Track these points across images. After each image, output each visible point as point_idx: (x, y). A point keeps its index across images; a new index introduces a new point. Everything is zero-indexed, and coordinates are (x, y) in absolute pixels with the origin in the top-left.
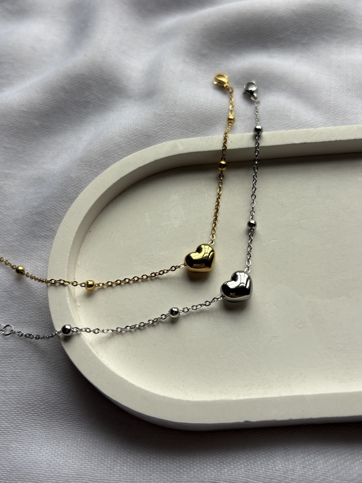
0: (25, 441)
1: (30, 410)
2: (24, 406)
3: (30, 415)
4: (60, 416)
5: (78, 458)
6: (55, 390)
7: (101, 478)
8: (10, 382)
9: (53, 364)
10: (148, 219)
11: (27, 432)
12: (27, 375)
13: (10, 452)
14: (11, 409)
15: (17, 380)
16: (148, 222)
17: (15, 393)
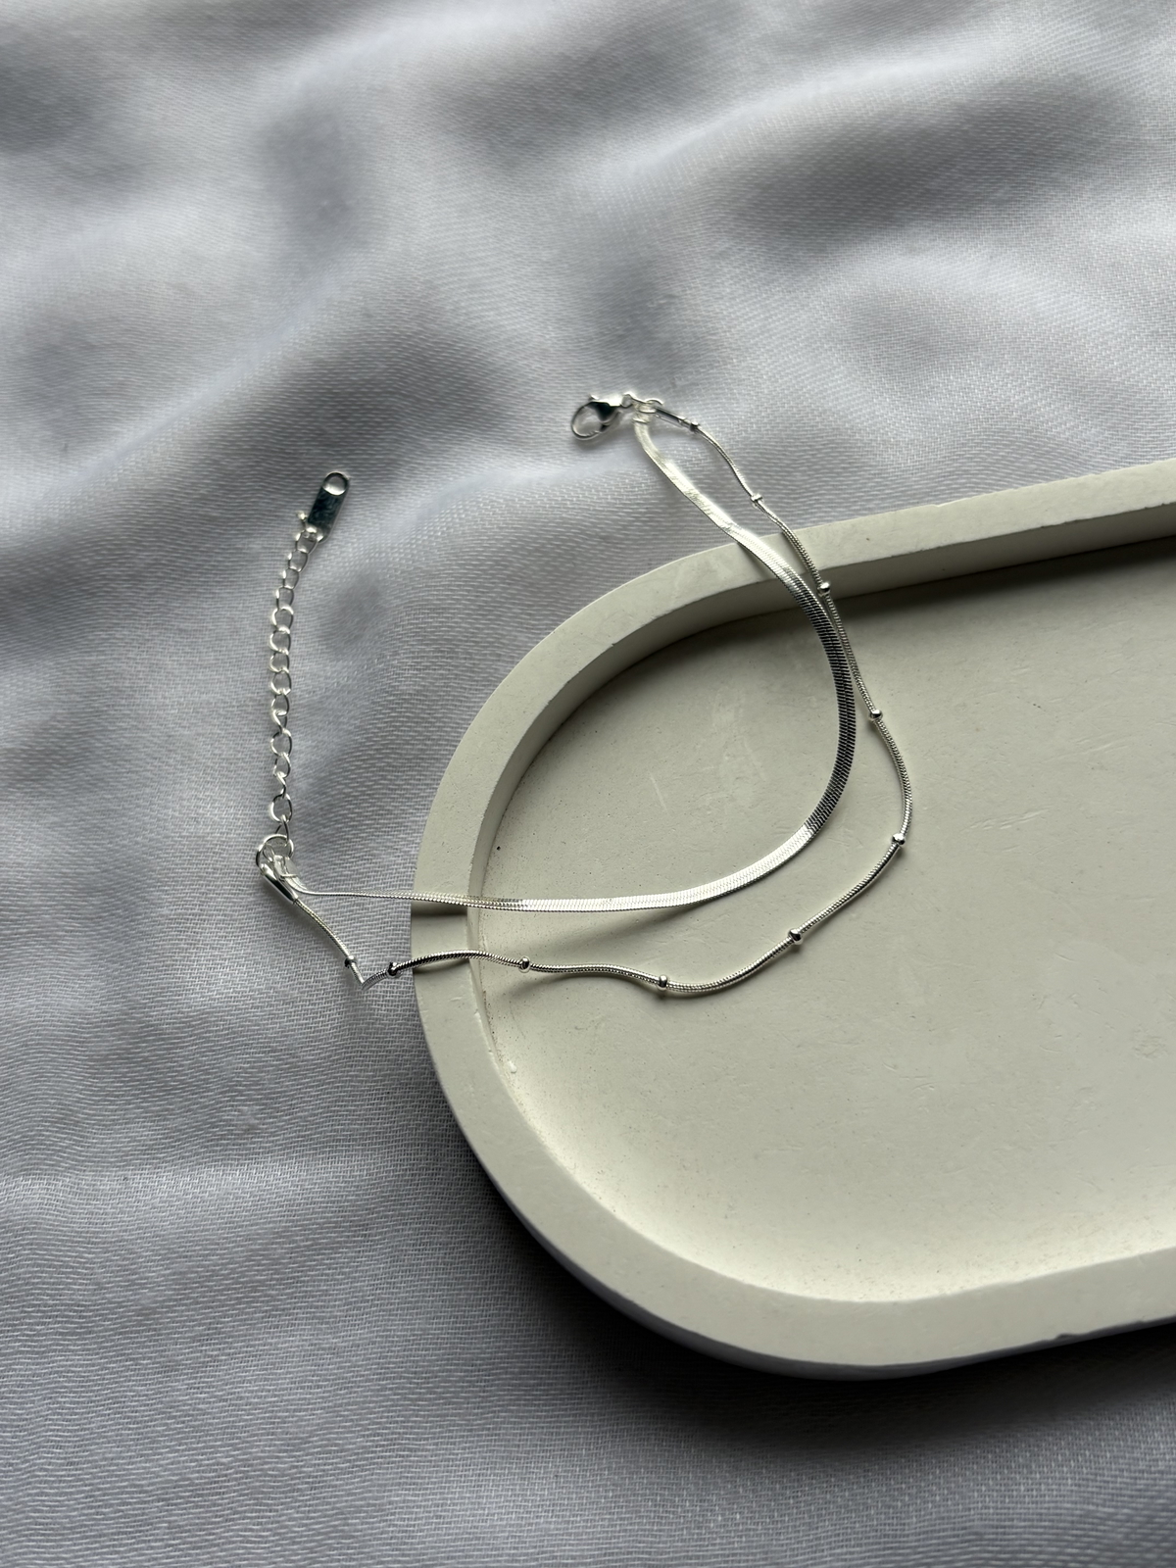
0: (427, 1480)
1: (423, 1391)
2: (403, 1383)
3: (425, 1405)
5: (595, 1506)
6: (485, 1321)
7: (678, 1555)
8: (345, 1321)
9: (462, 1249)
10: (658, 791)
11: (424, 1453)
12: (393, 1293)
13: (389, 1518)
14: (367, 1396)
15: (366, 1310)
16: (661, 798)
17: (368, 1349)
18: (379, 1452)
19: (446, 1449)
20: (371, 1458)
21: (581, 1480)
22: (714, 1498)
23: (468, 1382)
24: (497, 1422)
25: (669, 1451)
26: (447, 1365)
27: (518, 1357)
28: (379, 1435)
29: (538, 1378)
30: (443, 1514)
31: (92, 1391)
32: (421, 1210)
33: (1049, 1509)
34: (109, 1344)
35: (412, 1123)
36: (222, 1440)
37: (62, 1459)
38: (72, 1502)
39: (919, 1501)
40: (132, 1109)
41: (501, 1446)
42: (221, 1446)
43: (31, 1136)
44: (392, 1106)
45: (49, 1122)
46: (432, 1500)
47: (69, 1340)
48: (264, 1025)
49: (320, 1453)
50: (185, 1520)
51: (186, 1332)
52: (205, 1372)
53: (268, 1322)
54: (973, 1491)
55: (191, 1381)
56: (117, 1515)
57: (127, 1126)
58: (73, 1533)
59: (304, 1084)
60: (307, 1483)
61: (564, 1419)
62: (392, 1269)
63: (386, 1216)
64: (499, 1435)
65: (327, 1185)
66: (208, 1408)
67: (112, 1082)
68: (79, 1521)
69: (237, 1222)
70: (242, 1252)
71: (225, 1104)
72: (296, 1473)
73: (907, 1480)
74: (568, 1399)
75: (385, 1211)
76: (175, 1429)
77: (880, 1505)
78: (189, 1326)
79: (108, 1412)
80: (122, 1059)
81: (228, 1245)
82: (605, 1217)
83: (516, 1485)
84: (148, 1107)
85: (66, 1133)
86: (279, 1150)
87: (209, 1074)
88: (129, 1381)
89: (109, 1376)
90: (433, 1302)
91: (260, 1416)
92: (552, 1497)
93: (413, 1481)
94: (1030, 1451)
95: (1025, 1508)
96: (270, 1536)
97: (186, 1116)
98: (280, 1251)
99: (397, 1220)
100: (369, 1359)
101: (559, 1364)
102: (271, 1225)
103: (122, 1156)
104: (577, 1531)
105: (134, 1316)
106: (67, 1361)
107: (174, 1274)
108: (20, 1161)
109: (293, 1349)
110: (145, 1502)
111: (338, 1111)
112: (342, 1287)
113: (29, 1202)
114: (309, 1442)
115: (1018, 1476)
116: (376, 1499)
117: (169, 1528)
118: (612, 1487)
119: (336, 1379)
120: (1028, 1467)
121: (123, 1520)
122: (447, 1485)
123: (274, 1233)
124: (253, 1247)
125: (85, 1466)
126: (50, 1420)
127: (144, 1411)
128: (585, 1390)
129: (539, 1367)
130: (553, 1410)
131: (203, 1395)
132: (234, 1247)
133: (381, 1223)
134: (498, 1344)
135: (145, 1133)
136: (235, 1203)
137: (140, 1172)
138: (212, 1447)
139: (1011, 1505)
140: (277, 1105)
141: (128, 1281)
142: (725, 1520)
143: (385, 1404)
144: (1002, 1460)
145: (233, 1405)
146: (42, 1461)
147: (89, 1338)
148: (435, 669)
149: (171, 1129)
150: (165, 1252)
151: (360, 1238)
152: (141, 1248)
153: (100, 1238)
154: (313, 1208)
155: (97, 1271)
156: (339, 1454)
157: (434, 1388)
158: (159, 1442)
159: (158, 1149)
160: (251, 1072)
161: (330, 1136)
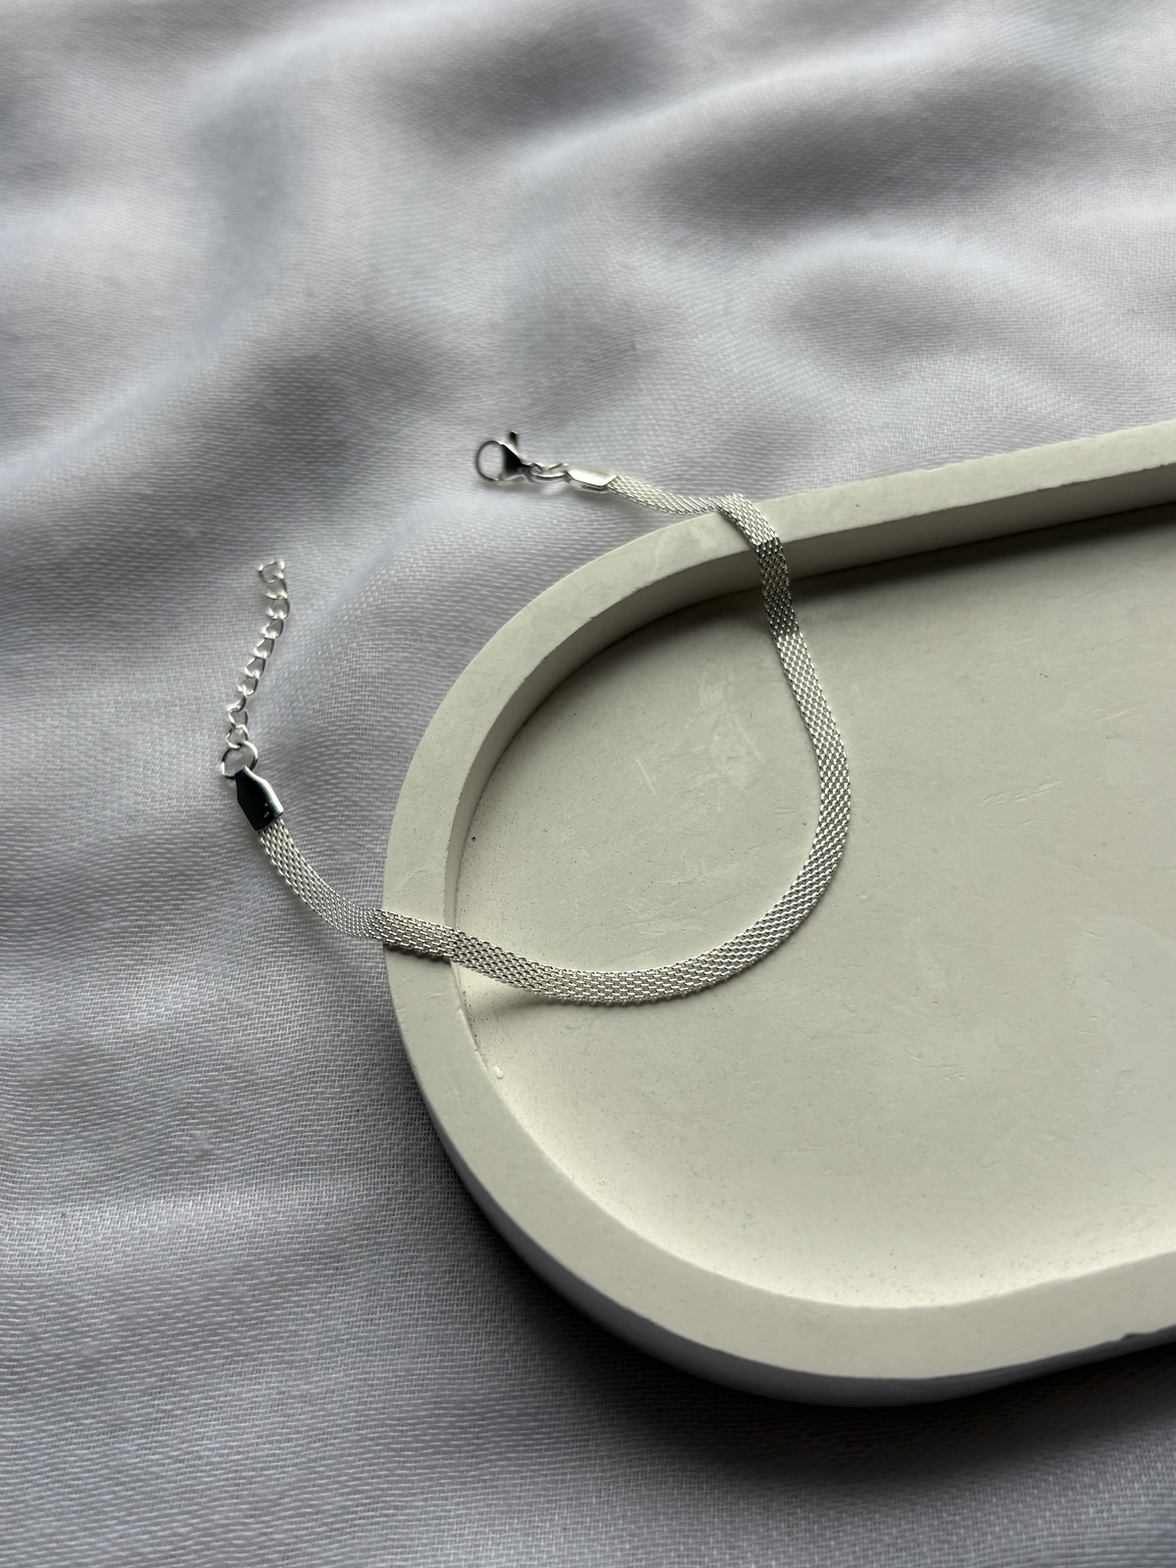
0: (416, 1542)
1: (408, 1439)
2: (386, 1431)
3: (411, 1456)
4: (509, 1441)
8: (317, 1365)
9: (447, 1280)
10: (645, 774)
11: (412, 1511)
12: (370, 1331)
14: (345, 1449)
15: (341, 1351)
16: (649, 781)
17: (344, 1395)
18: (361, 1511)
19: (438, 1506)
20: (352, 1519)
21: (592, 1532)
22: (745, 1544)
23: (459, 1427)
24: (494, 1473)
25: (690, 1494)
26: (435, 1409)
27: (514, 1397)
28: (360, 1492)
31: (26, 1458)
32: (399, 1238)
33: (1123, 1531)
34: (46, 1403)
35: (385, 1142)
36: (179, 1507)
39: (976, 1534)
40: (71, 1139)
41: (500, 1499)
42: (178, 1514)
44: (362, 1124)
48: (217, 1040)
49: (292, 1516)
51: (135, 1385)
52: (158, 1429)
53: (229, 1369)
54: (1037, 1518)
55: (142, 1441)
57: (66, 1158)
59: (263, 1103)
60: (278, 1552)
61: (570, 1464)
62: (369, 1304)
63: (360, 1246)
64: (497, 1487)
65: (292, 1213)
66: (162, 1471)
67: (47, 1110)
69: (192, 1258)
70: (198, 1290)
71: (175, 1128)
72: (265, 1541)
73: (960, 1510)
74: (573, 1441)
75: (359, 1240)
76: (123, 1497)
77: (933, 1541)
78: (138, 1378)
79: (46, 1481)
80: (59, 1084)
81: (182, 1284)
82: (612, 1226)
83: (519, 1541)
84: (90, 1136)
86: (236, 1177)
87: (156, 1096)
88: (70, 1444)
89: (46, 1440)
90: (416, 1338)
91: (223, 1477)
92: (561, 1553)
93: (401, 1543)
94: (1095, 1469)
95: (1096, 1533)
97: (131, 1144)
98: (241, 1288)
99: (373, 1250)
100: (347, 1406)
101: (561, 1402)
102: (231, 1260)
103: (59, 1192)
107: (121, 1319)
109: (259, 1399)
111: (302, 1132)
112: (313, 1326)
114: (280, 1505)
115: (1085, 1498)
118: (628, 1538)
120: (1095, 1486)
122: (440, 1546)
123: (235, 1269)
124: (211, 1285)
127: (88, 1478)
128: (591, 1431)
129: (539, 1407)
130: (557, 1455)
131: (156, 1457)
132: (190, 1286)
133: (354, 1253)
134: (492, 1384)
135: (85, 1164)
136: (189, 1237)
137: (80, 1208)
138: (168, 1515)
139: (1079, 1530)
140: (233, 1128)
141: (68, 1329)
143: (366, 1456)
144: (1064, 1481)
145: (191, 1466)
147: (22, 1398)
148: (398, 652)
149: (115, 1158)
150: (109, 1294)
151: (331, 1272)
152: (83, 1291)
153: (34, 1281)
154: (278, 1240)
155: (31, 1319)
156: (315, 1517)
157: (421, 1435)
158: (105, 1513)
159: (100, 1182)
160: (204, 1093)
161: (294, 1159)
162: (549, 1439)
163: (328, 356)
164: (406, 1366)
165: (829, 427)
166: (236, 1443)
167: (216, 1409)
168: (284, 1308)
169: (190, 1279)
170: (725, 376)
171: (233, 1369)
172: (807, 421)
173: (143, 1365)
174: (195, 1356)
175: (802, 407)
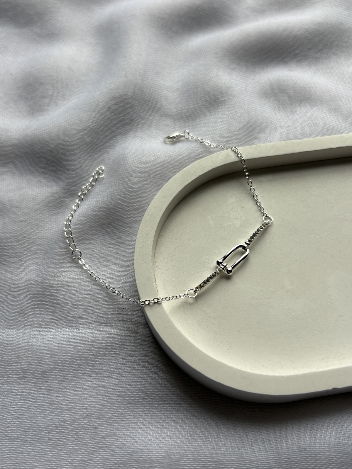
0: (131, 428)
1: (131, 400)
2: (125, 398)
3: (131, 405)
4: (158, 403)
5: (184, 438)
8: (107, 378)
9: (145, 357)
10: (211, 221)
11: (130, 420)
12: (122, 370)
13: (118, 439)
14: (113, 401)
15: (114, 375)
16: (212, 223)
17: (114, 387)
18: (116, 419)
19: (137, 419)
20: (114, 420)
21: (179, 430)
22: (222, 437)
23: (145, 398)
24: (154, 412)
25: (207, 422)
26: (139, 393)
27: (161, 391)
28: (116, 413)
29: (167, 398)
30: (135, 438)
31: (26, 396)
32: (132, 345)
34: (32, 382)
35: (130, 318)
36: (66, 413)
37: (15, 416)
38: (18, 430)
39: (286, 439)
40: (43, 310)
41: (155, 419)
42: (66, 415)
43: (11, 317)
44: (124, 312)
45: (17, 313)
46: (132, 434)
47: (20, 380)
48: (86, 287)
49: (97, 418)
50: (54, 437)
51: (57, 379)
52: (62, 391)
53: (83, 377)
54: (303, 436)
55: (58, 394)
56: (32, 434)
57: (41, 315)
58: (18, 440)
59: (97, 304)
60: (93, 427)
61: (175, 411)
62: (122, 362)
63: (121, 346)
64: (154, 415)
65: (103, 335)
66: (63, 403)
67: (37, 302)
68: (20, 436)
69: (75, 346)
70: (76, 355)
71: (73, 310)
72: (90, 424)
73: (282, 433)
74: (176, 405)
75: (121, 344)
76: (52, 409)
77: (274, 440)
78: (58, 377)
79: (31, 402)
80: (41, 295)
81: (71, 353)
82: (192, 346)
83: (159, 430)
84: (48, 310)
85: (22, 317)
86: (88, 324)
87: (68, 300)
88: (38, 393)
89: (31, 392)
90: (135, 373)
91: (79, 406)
92: (170, 434)
93: (126, 428)
96: (80, 443)
97: (60, 313)
98: (88, 355)
99: (125, 347)
100: (114, 390)
101: (174, 394)
102: (85, 347)
103: (39, 325)
104: (178, 445)
105: (40, 373)
106: (19, 386)
107: (54, 361)
108: (7, 324)
109: (90, 386)
110: (41, 431)
111: (108, 313)
112: (107, 367)
113: (9, 337)
114: (94, 415)
115: (317, 432)
116: (115, 433)
117: (48, 439)
118: (189, 432)
119: (103, 396)
121: (34, 436)
122: (137, 430)
123: (86, 349)
124: (79, 353)
125: (23, 419)
126: (12, 404)
127: (42, 403)
128: (182, 402)
129: (167, 395)
130: (172, 408)
131: (61, 399)
132: (73, 353)
133: (119, 348)
134: (155, 387)
135: (47, 318)
136: (74, 340)
137: (45, 330)
138: (63, 415)
140: (89, 310)
141: (39, 362)
142: (225, 443)
143: (119, 404)
144: (312, 427)
146: (9, 417)
147: (26, 379)
148: (144, 182)
149: (55, 317)
150: (51, 354)
151: (113, 352)
152: (44, 352)
153: (31, 349)
154: (99, 342)
155: (29, 359)
156: (103, 419)
157: (134, 399)
158: (46, 412)
159: (51, 323)
160: (82, 301)
161: (105, 320)
162: (170, 404)
163: (129, 94)
164: (132, 380)
165: (272, 125)
166: (83, 397)
167: (78, 387)
168: (99, 362)
169: (74, 351)
170: (243, 109)
171: (84, 377)
172: (266, 123)
173: (59, 374)
174: (74, 373)
175: (265, 119)
